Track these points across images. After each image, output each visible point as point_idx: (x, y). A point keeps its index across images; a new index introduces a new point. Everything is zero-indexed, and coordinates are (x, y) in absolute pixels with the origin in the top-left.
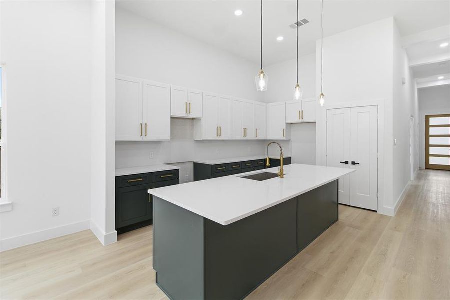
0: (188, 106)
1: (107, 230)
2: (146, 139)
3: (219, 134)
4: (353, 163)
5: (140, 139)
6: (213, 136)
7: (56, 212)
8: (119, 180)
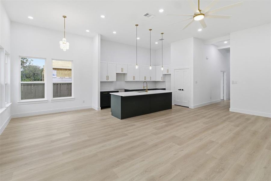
0: (122, 69)
1: (98, 107)
2: (108, 81)
3: (134, 79)
4: (182, 90)
5: (106, 81)
6: (132, 80)
7: (84, 102)
8: (101, 92)
